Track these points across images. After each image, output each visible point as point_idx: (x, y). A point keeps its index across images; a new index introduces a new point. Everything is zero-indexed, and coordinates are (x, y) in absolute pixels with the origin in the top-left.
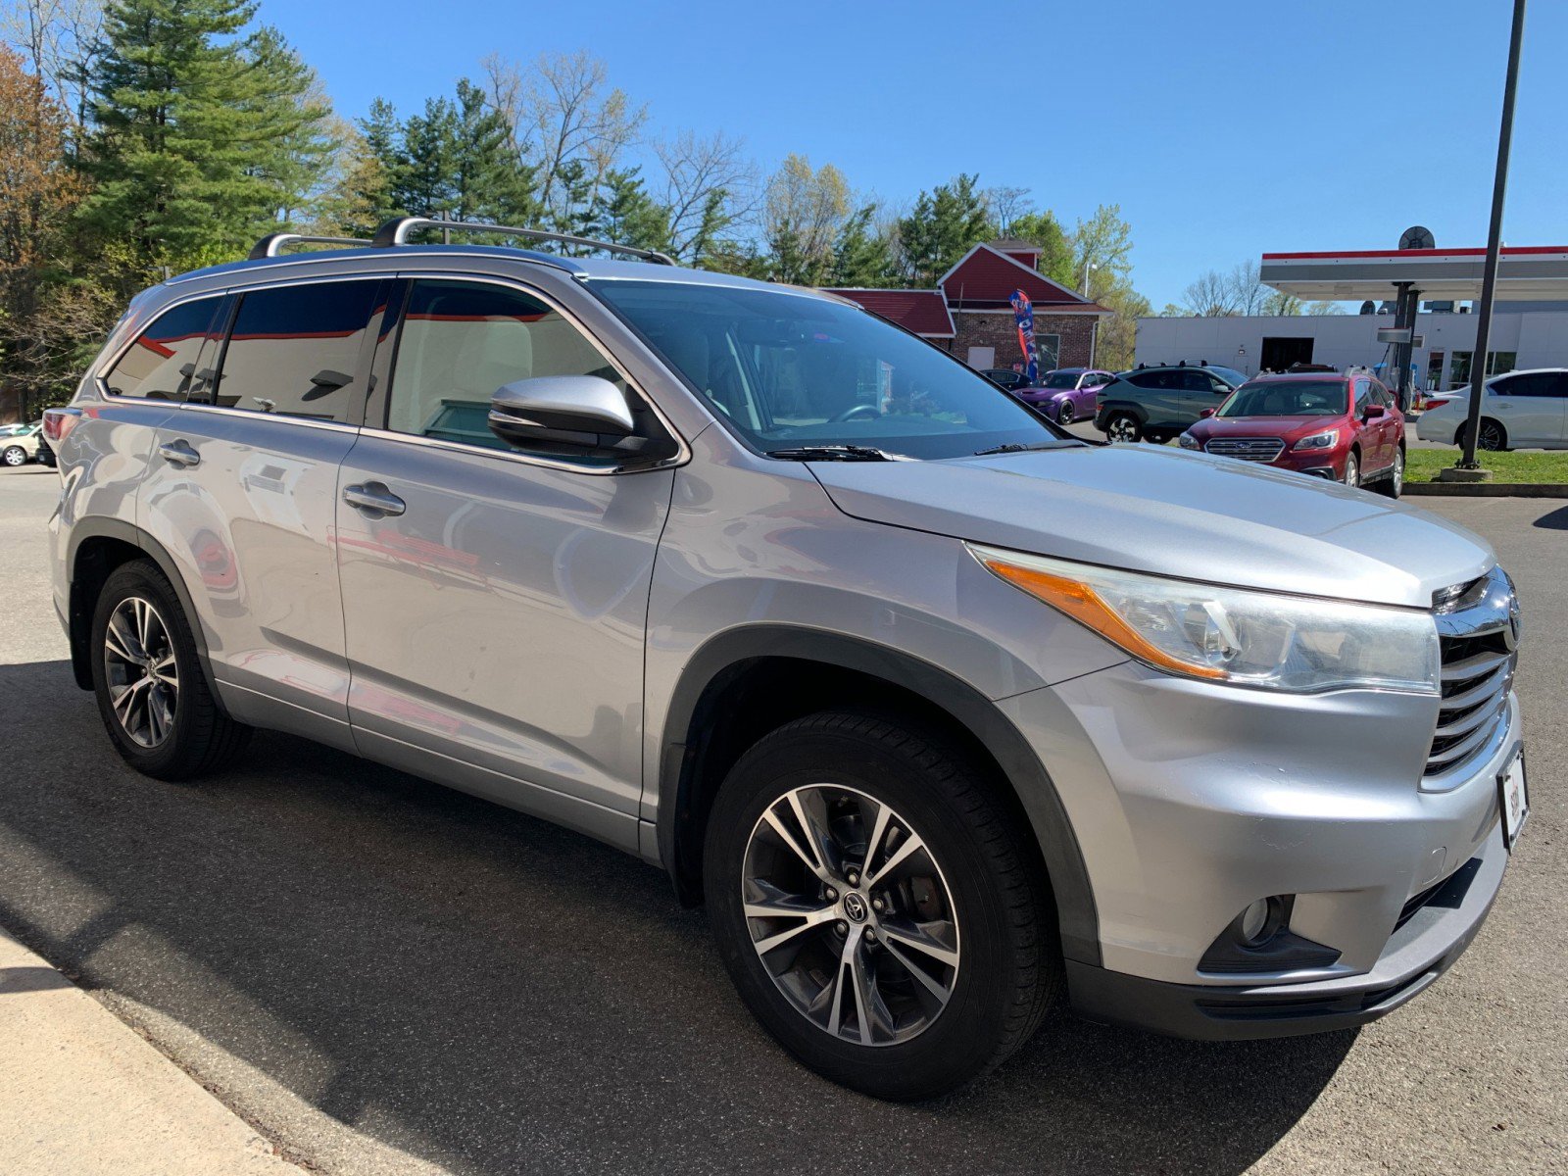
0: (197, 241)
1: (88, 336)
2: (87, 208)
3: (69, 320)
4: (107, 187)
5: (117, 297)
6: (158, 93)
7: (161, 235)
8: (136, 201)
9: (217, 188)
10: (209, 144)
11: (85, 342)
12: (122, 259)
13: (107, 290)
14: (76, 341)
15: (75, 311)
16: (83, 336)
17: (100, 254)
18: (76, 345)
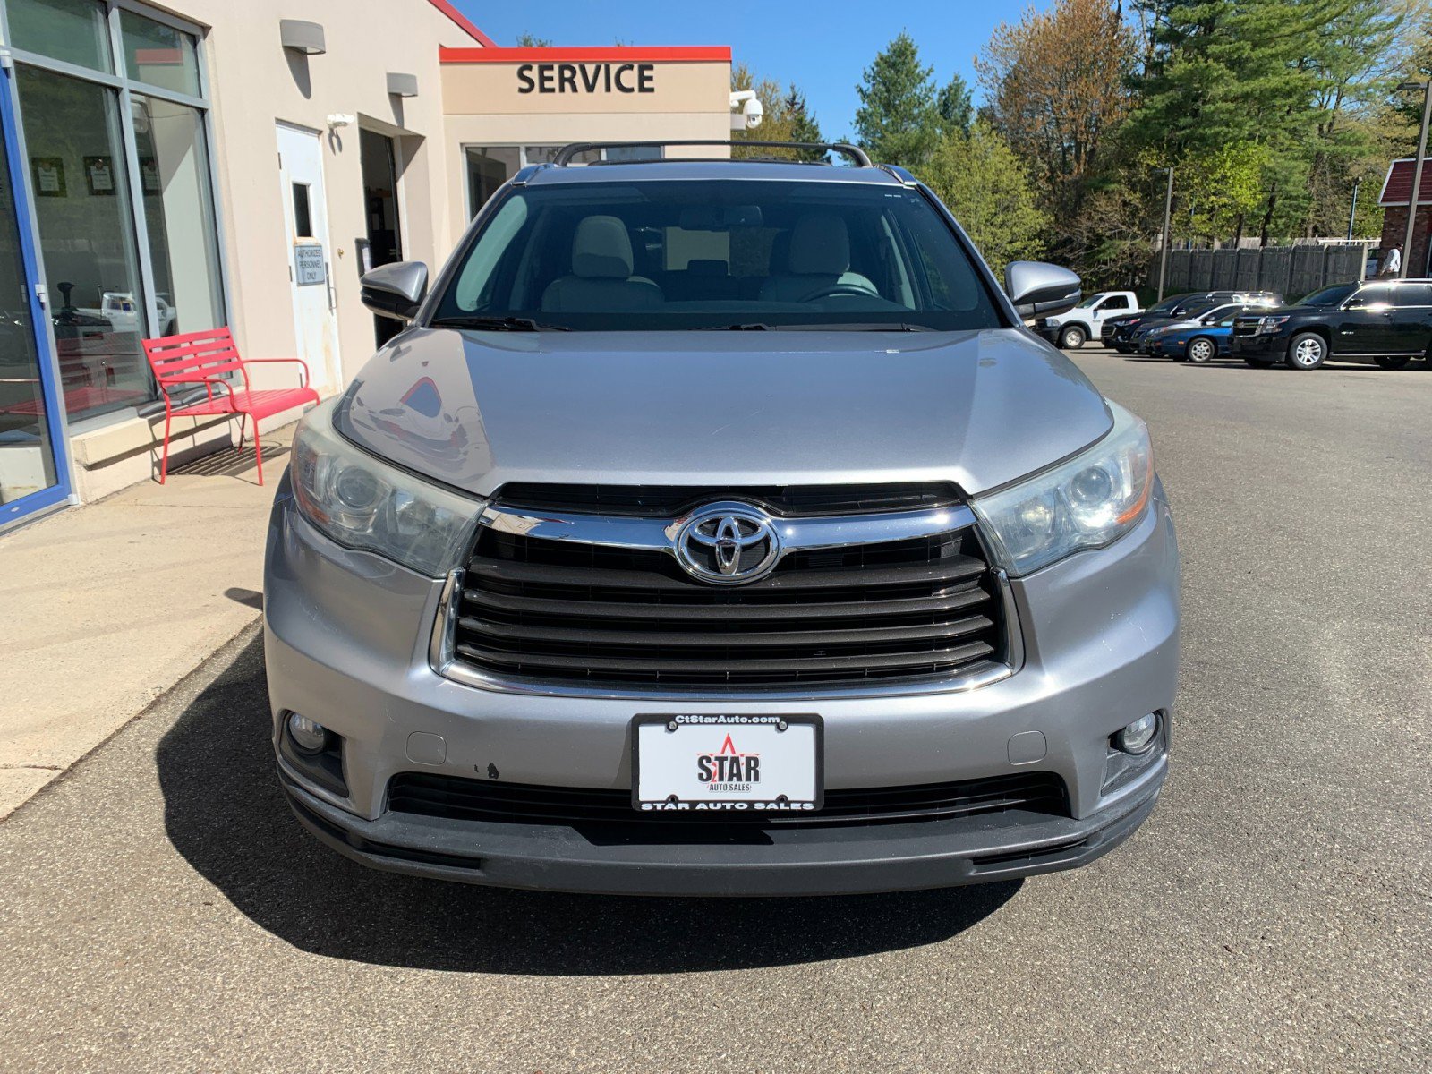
0: (1220, 139)
1: (1115, 233)
2: (1132, 123)
3: (1101, 219)
4: (1152, 100)
5: (1142, 198)
6: (1210, 5)
7: (1188, 138)
8: (1173, 110)
9: (1249, 86)
10: (1248, 46)
11: (1110, 238)
12: (1152, 164)
13: (1135, 193)
14: (1104, 238)
15: (1107, 213)
16: (1108, 234)
17: (1134, 161)
18: (1103, 242)
